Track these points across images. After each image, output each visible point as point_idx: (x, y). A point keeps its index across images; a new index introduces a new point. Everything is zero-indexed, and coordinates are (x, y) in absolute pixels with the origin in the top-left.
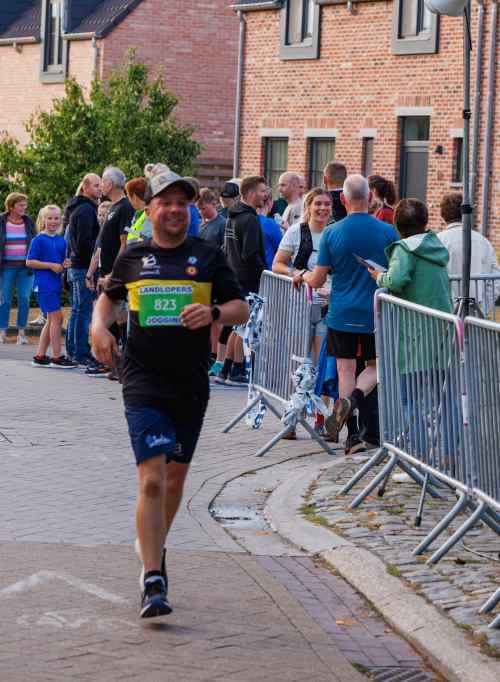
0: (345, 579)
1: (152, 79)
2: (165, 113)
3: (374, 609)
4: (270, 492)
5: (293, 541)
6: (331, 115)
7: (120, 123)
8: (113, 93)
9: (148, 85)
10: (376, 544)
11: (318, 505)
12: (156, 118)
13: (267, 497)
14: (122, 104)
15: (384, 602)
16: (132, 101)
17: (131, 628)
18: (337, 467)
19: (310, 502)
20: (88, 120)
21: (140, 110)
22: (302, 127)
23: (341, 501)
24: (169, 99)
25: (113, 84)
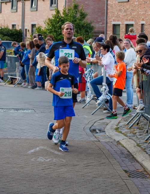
0: (125, 148)
1: (80, 8)
2: (84, 18)
3: (132, 155)
4: (107, 124)
5: (112, 138)
6: (132, 18)
8: (69, 12)
9: (79, 10)
10: (135, 138)
11: (120, 128)
12: (81, 19)
13: (106, 126)
14: (72, 15)
15: (134, 153)
16: (74, 15)
17: (63, 161)
18: (127, 117)
19: (118, 127)
20: (62, 20)
21: (77, 17)
22: (124, 21)
23: (126, 126)
24: (85, 14)
25: (69, 10)
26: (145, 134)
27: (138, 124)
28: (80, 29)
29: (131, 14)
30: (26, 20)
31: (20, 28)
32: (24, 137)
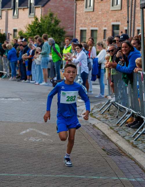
0: (100, 130)
1: (55, 16)
2: (58, 24)
3: (107, 137)
6: (96, 24)
7: (47, 26)
8: (45, 19)
10: (107, 122)
11: (94, 113)
12: (55, 25)
14: (48, 22)
15: (109, 135)
16: (50, 21)
17: (50, 141)
18: (98, 105)
19: (92, 113)
20: (40, 26)
21: (52, 23)
22: (90, 27)
23: (99, 113)
24: (59, 21)
25: (46, 17)
26: (115, 119)
27: (109, 111)
28: (54, 33)
29: (95, 21)
30: (9, 26)
31: (4, 32)
32: (16, 121)
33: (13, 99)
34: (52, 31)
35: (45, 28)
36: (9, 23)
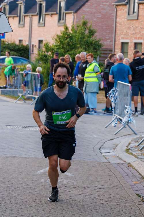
0: (136, 170)
1: (89, 25)
2: (93, 35)
4: (117, 145)
5: (123, 159)
6: (141, 36)
7: (80, 38)
8: (77, 29)
9: (87, 27)
11: (130, 149)
12: (90, 36)
13: (116, 146)
14: (80, 32)
16: (83, 31)
17: (73, 183)
18: (137, 138)
19: (129, 148)
20: (70, 37)
21: (86, 34)
22: (133, 39)
23: (137, 148)
24: (94, 31)
25: (78, 26)
28: (88, 46)
29: (140, 32)
30: (33, 35)
31: (27, 43)
32: (33, 156)
33: (32, 129)
34: (86, 43)
35: (77, 40)
36: (33, 32)
